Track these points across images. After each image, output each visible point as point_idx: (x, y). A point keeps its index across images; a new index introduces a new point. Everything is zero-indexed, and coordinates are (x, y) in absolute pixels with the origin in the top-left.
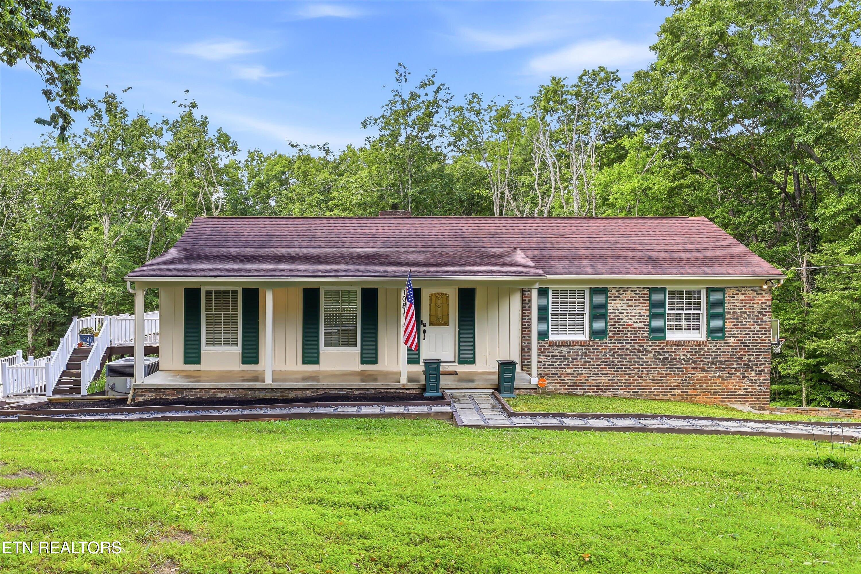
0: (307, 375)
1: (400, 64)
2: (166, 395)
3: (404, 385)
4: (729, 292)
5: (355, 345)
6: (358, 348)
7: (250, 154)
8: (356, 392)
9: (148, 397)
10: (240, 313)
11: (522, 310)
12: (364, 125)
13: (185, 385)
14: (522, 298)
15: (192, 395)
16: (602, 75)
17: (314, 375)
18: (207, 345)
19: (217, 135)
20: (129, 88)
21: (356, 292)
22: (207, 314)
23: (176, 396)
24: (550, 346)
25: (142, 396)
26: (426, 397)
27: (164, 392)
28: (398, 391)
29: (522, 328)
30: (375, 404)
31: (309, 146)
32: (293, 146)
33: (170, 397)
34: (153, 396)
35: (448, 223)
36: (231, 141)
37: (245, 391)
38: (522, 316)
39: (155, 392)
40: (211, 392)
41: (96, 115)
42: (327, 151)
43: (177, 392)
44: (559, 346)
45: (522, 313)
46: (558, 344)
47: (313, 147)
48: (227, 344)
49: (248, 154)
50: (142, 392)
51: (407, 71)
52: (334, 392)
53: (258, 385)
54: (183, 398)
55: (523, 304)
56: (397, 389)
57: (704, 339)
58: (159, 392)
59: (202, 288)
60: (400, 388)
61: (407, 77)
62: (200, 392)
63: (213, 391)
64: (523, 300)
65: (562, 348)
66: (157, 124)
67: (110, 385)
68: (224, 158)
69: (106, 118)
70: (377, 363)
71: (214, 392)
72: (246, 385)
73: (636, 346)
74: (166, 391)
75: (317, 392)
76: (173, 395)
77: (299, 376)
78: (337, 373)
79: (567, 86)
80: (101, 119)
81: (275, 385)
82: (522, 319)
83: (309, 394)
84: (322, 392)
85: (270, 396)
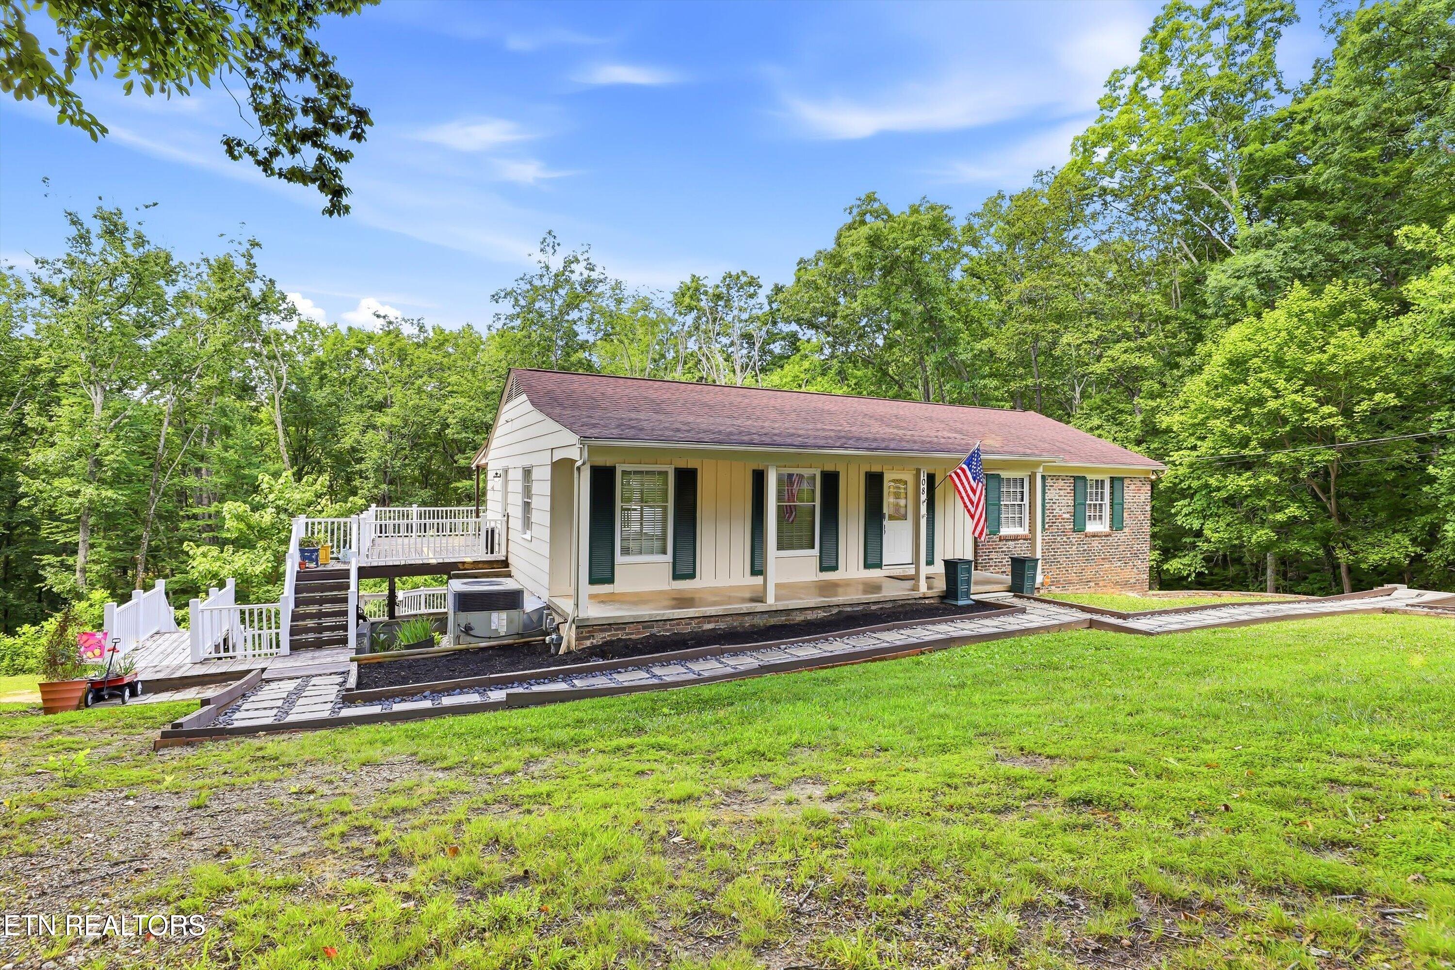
1: (550, 233)
2: (627, 634)
3: (924, 594)
4: (1126, 482)
5: (813, 547)
6: (816, 551)
8: (873, 607)
9: (598, 639)
10: (670, 504)
12: (495, 298)
13: (658, 615)
15: (667, 631)
16: (743, 279)
20: (155, 204)
22: (622, 507)
23: (642, 633)
24: (1000, 540)
25: (588, 638)
26: (962, 607)
33: (633, 637)
34: (607, 636)
37: (740, 618)
39: (610, 630)
40: (693, 623)
41: (81, 235)
42: (421, 329)
44: (1007, 540)
46: (1007, 539)
47: (406, 321)
48: (649, 551)
50: (589, 632)
51: (556, 241)
52: (849, 609)
53: (759, 607)
54: (653, 635)
57: (1107, 529)
58: (616, 630)
59: (617, 465)
61: (556, 247)
62: (678, 625)
63: (696, 621)
65: (1010, 543)
67: (463, 625)
70: (837, 569)
71: (699, 623)
72: (746, 607)
73: (1065, 539)
74: (627, 626)
76: (639, 633)
79: (706, 286)
81: (781, 605)
83: (821, 614)
84: (835, 611)
85: (773, 621)
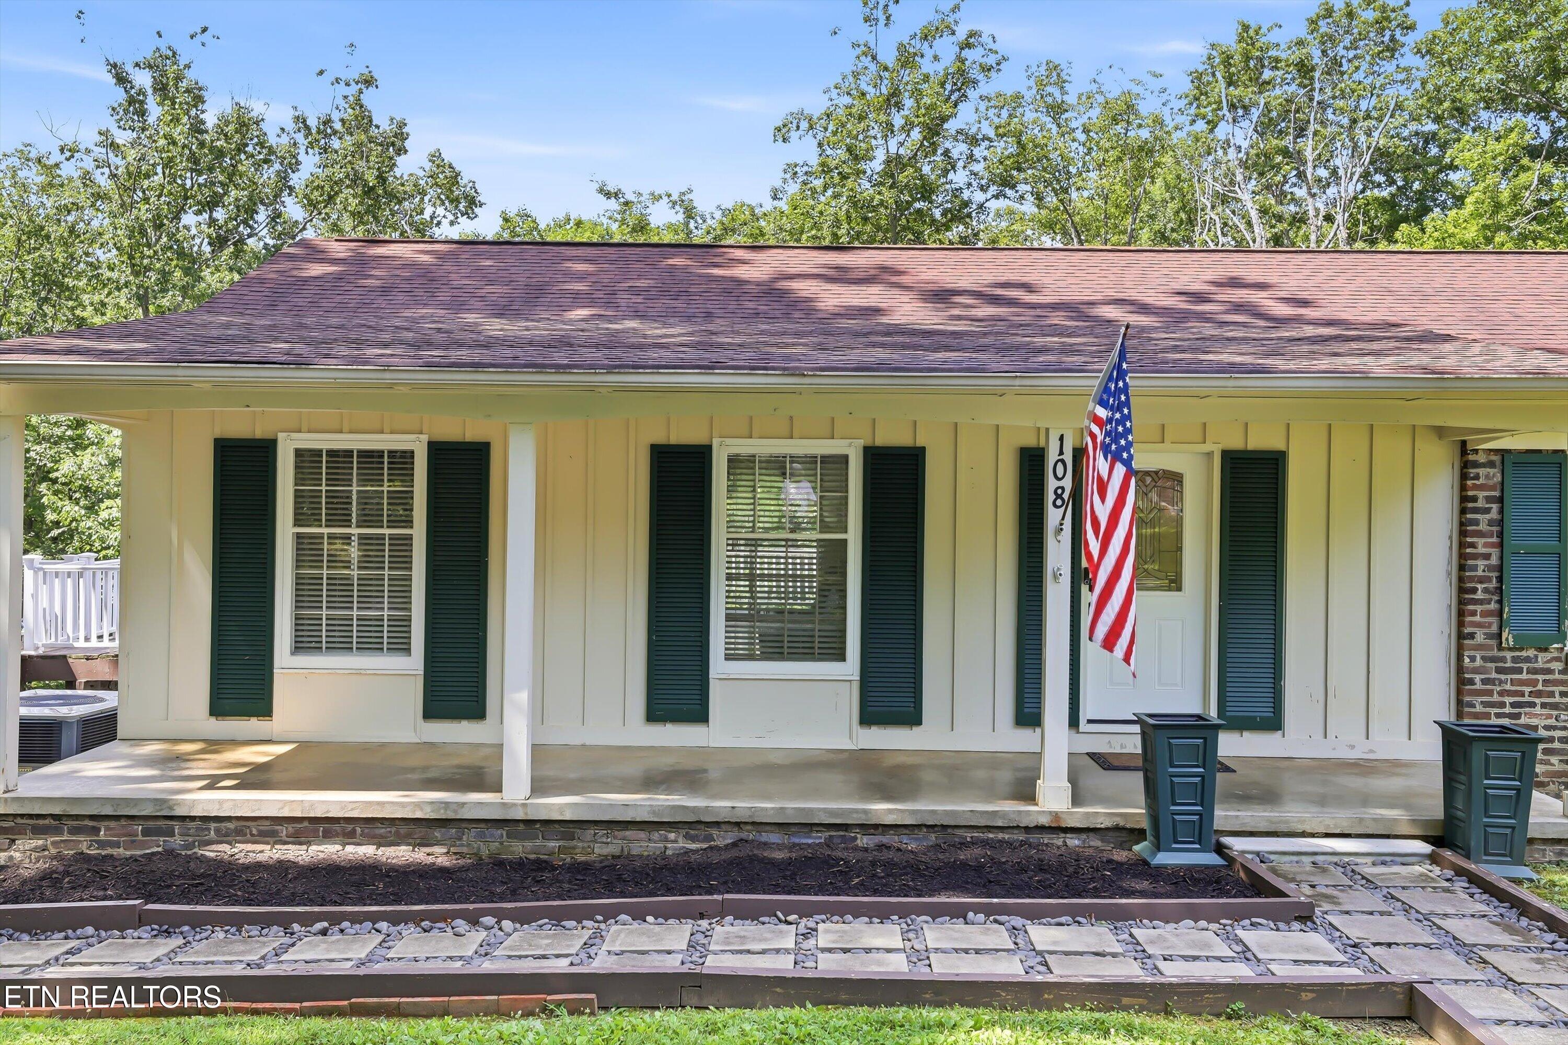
0: (666, 762)
2: (102, 844)
3: (1056, 815)
5: (840, 656)
6: (851, 667)
7: (506, 220)
8: (863, 841)
10: (419, 532)
11: (1463, 533)
12: (782, 133)
13: (180, 803)
14: (1463, 488)
15: (208, 845)
17: (689, 763)
18: (299, 647)
19: (428, 166)
21: (845, 459)
22: (299, 536)
23: (143, 845)
27: (96, 831)
28: (1034, 838)
29: (1461, 602)
30: (977, 909)
31: (646, 197)
32: (608, 195)
33: (120, 852)
34: (53, 844)
35: (1123, 263)
36: (462, 183)
37: (421, 831)
38: (1462, 556)
39: (57, 830)
41: (131, 101)
42: (690, 213)
43: (146, 833)
45: (1462, 545)
47: (656, 198)
48: (370, 645)
49: (500, 221)
50: (6, 830)
53: (478, 805)
54: (170, 853)
55: (1463, 511)
56: (1027, 829)
58: (73, 832)
59: (281, 436)
60: (1041, 829)
63: (291, 828)
64: (1464, 499)
66: (283, 129)
68: (445, 222)
69: (155, 110)
70: (919, 722)
71: (296, 833)
72: (427, 804)
74: (103, 825)
75: (709, 838)
76: (133, 844)
77: (633, 769)
78: (774, 758)
80: (142, 113)
81: (542, 807)
82: (1462, 568)
83: (677, 843)
84: (723, 839)
85: (519, 849)
